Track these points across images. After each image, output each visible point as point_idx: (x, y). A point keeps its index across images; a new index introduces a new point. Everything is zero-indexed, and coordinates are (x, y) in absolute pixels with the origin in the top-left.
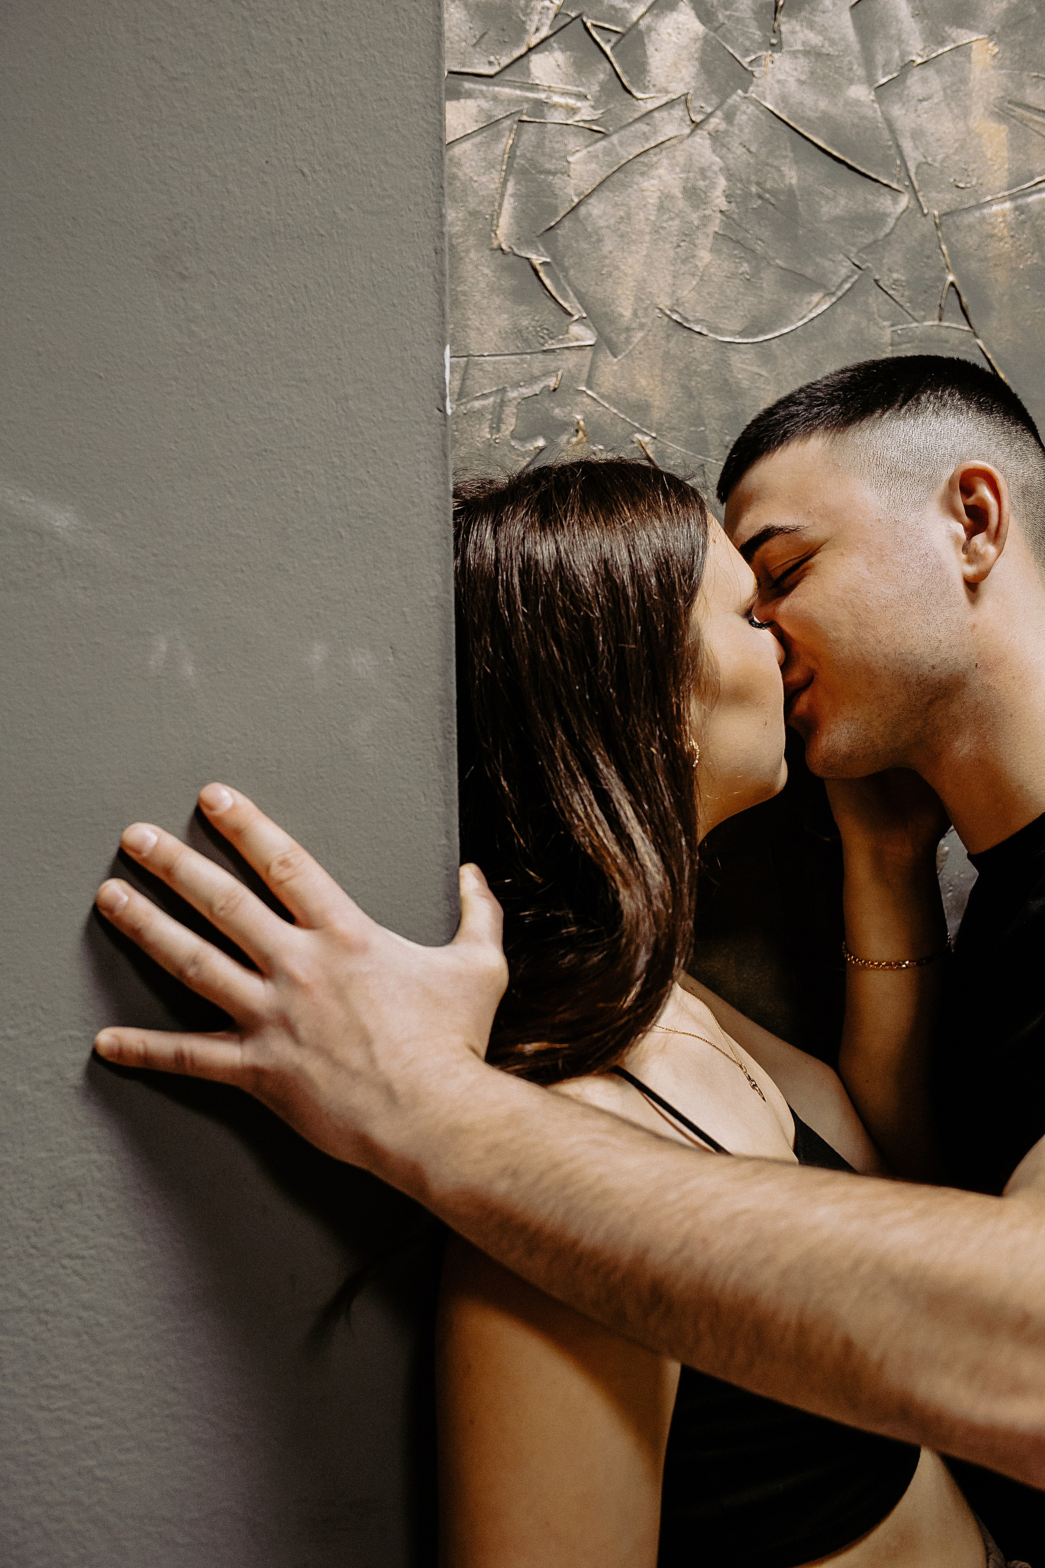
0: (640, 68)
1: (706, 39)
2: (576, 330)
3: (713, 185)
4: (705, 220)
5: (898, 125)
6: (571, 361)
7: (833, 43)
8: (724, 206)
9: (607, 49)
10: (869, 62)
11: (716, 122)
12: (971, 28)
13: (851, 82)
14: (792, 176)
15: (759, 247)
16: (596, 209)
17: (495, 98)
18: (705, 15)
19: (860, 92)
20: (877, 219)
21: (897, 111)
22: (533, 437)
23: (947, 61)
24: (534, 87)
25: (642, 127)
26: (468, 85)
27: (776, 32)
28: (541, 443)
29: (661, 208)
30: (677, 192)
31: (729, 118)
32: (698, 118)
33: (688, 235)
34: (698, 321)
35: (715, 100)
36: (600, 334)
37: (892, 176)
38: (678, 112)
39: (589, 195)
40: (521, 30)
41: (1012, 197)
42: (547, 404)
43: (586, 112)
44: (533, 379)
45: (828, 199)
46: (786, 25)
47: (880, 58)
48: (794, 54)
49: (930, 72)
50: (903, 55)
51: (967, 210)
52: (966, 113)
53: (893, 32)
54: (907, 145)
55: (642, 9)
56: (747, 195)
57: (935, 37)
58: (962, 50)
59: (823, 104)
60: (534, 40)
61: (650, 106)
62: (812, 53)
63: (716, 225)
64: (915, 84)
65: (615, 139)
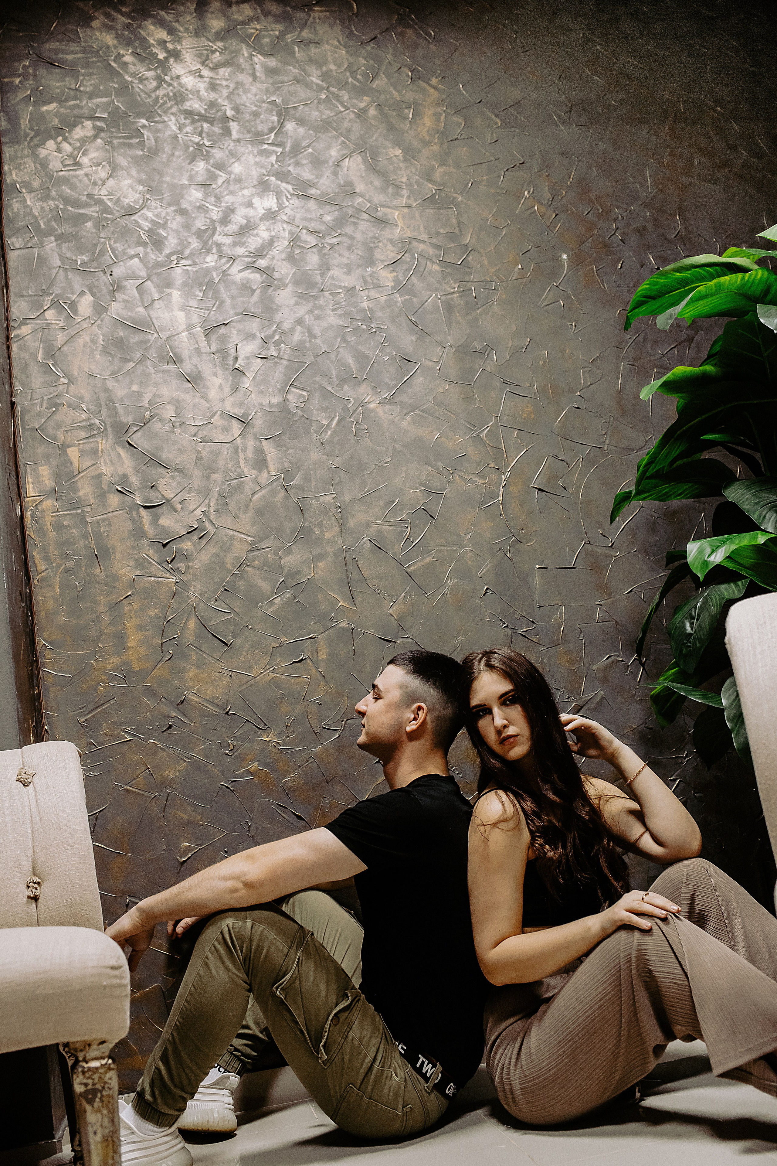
0: (75, 311)
1: (94, 302)
2: (62, 379)
3: (99, 338)
4: (97, 347)
5: (152, 317)
6: (61, 387)
7: (131, 298)
8: (103, 343)
9: (66, 307)
10: (142, 301)
11: (99, 322)
12: (172, 288)
13: (137, 307)
14: (121, 333)
15: (113, 352)
16: (65, 348)
17: (36, 324)
18: (93, 295)
19: (141, 309)
20: (147, 341)
21: (151, 312)
22: (52, 408)
23: (165, 297)
24: (47, 320)
25: (77, 326)
26: (28, 321)
27: (115, 297)
28: (54, 409)
29: (84, 346)
30: (89, 341)
31: (102, 321)
32: (93, 322)
33: (92, 351)
34: (96, 374)
35: (98, 317)
36: (69, 380)
37: (151, 330)
38: (87, 321)
39: (63, 345)
40: (42, 306)
41: (188, 331)
42: (55, 399)
43: (61, 324)
44: (51, 394)
45: (132, 338)
46: (117, 295)
47: (145, 300)
48: (120, 302)
49: (160, 301)
50: (152, 297)
51: (174, 335)
52: (172, 310)
53: (148, 292)
54: (154, 321)
55: (75, 296)
56: (108, 340)
57: (161, 292)
58: (170, 294)
59: (129, 314)
60: (45, 308)
61: (80, 320)
62: (124, 301)
63: (100, 348)
64: (156, 305)
65: (70, 330)
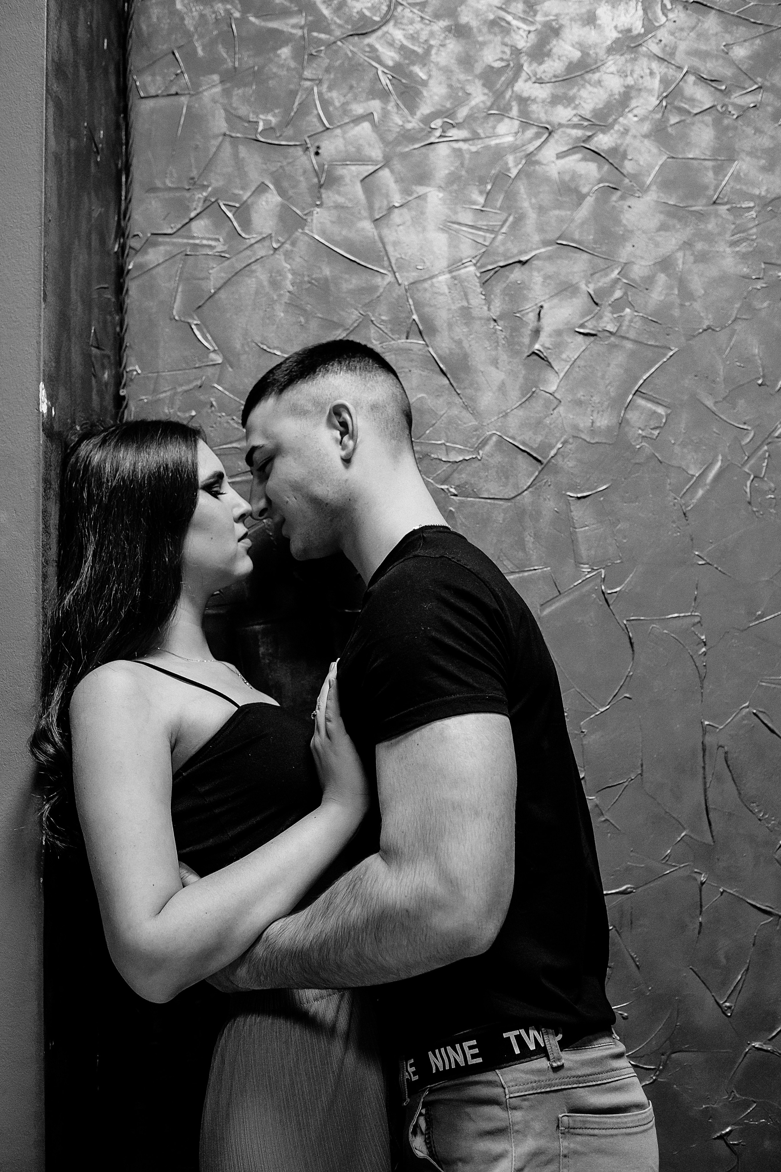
0: (246, 224)
1: (283, 205)
2: (213, 356)
3: (285, 278)
4: (280, 296)
5: (386, 240)
6: (210, 371)
7: (350, 200)
8: (291, 288)
9: (230, 215)
10: (371, 207)
11: (287, 246)
12: (428, 185)
13: (360, 219)
14: (327, 271)
15: (309, 307)
16: (222, 295)
17: (174, 244)
18: (282, 192)
19: (367, 226)
20: (373, 289)
21: (385, 232)
22: (190, 410)
23: (414, 204)
24: (193, 238)
25: (248, 252)
26: (160, 239)
27: (320, 198)
28: (193, 413)
29: (257, 293)
30: (266, 283)
31: (293, 244)
32: (275, 246)
33: (272, 303)
34: (274, 348)
35: (286, 236)
36: (225, 358)
37: (383, 267)
38: (267, 243)
39: (219, 289)
40: (188, 209)
41: (450, 272)
42: (197, 393)
43: (220, 247)
44: (190, 382)
45: (346, 281)
46: (325, 194)
47: (377, 205)
48: (329, 208)
49: (404, 210)
50: (389, 202)
51: (425, 280)
52: (424, 229)
53: (384, 191)
54: (390, 249)
55: (249, 194)
56: (302, 282)
57: (406, 191)
58: (421, 197)
59: (344, 232)
60: (193, 215)
61: (253, 241)
62: (338, 207)
63: (286, 298)
64: (396, 217)
65: (233, 260)
